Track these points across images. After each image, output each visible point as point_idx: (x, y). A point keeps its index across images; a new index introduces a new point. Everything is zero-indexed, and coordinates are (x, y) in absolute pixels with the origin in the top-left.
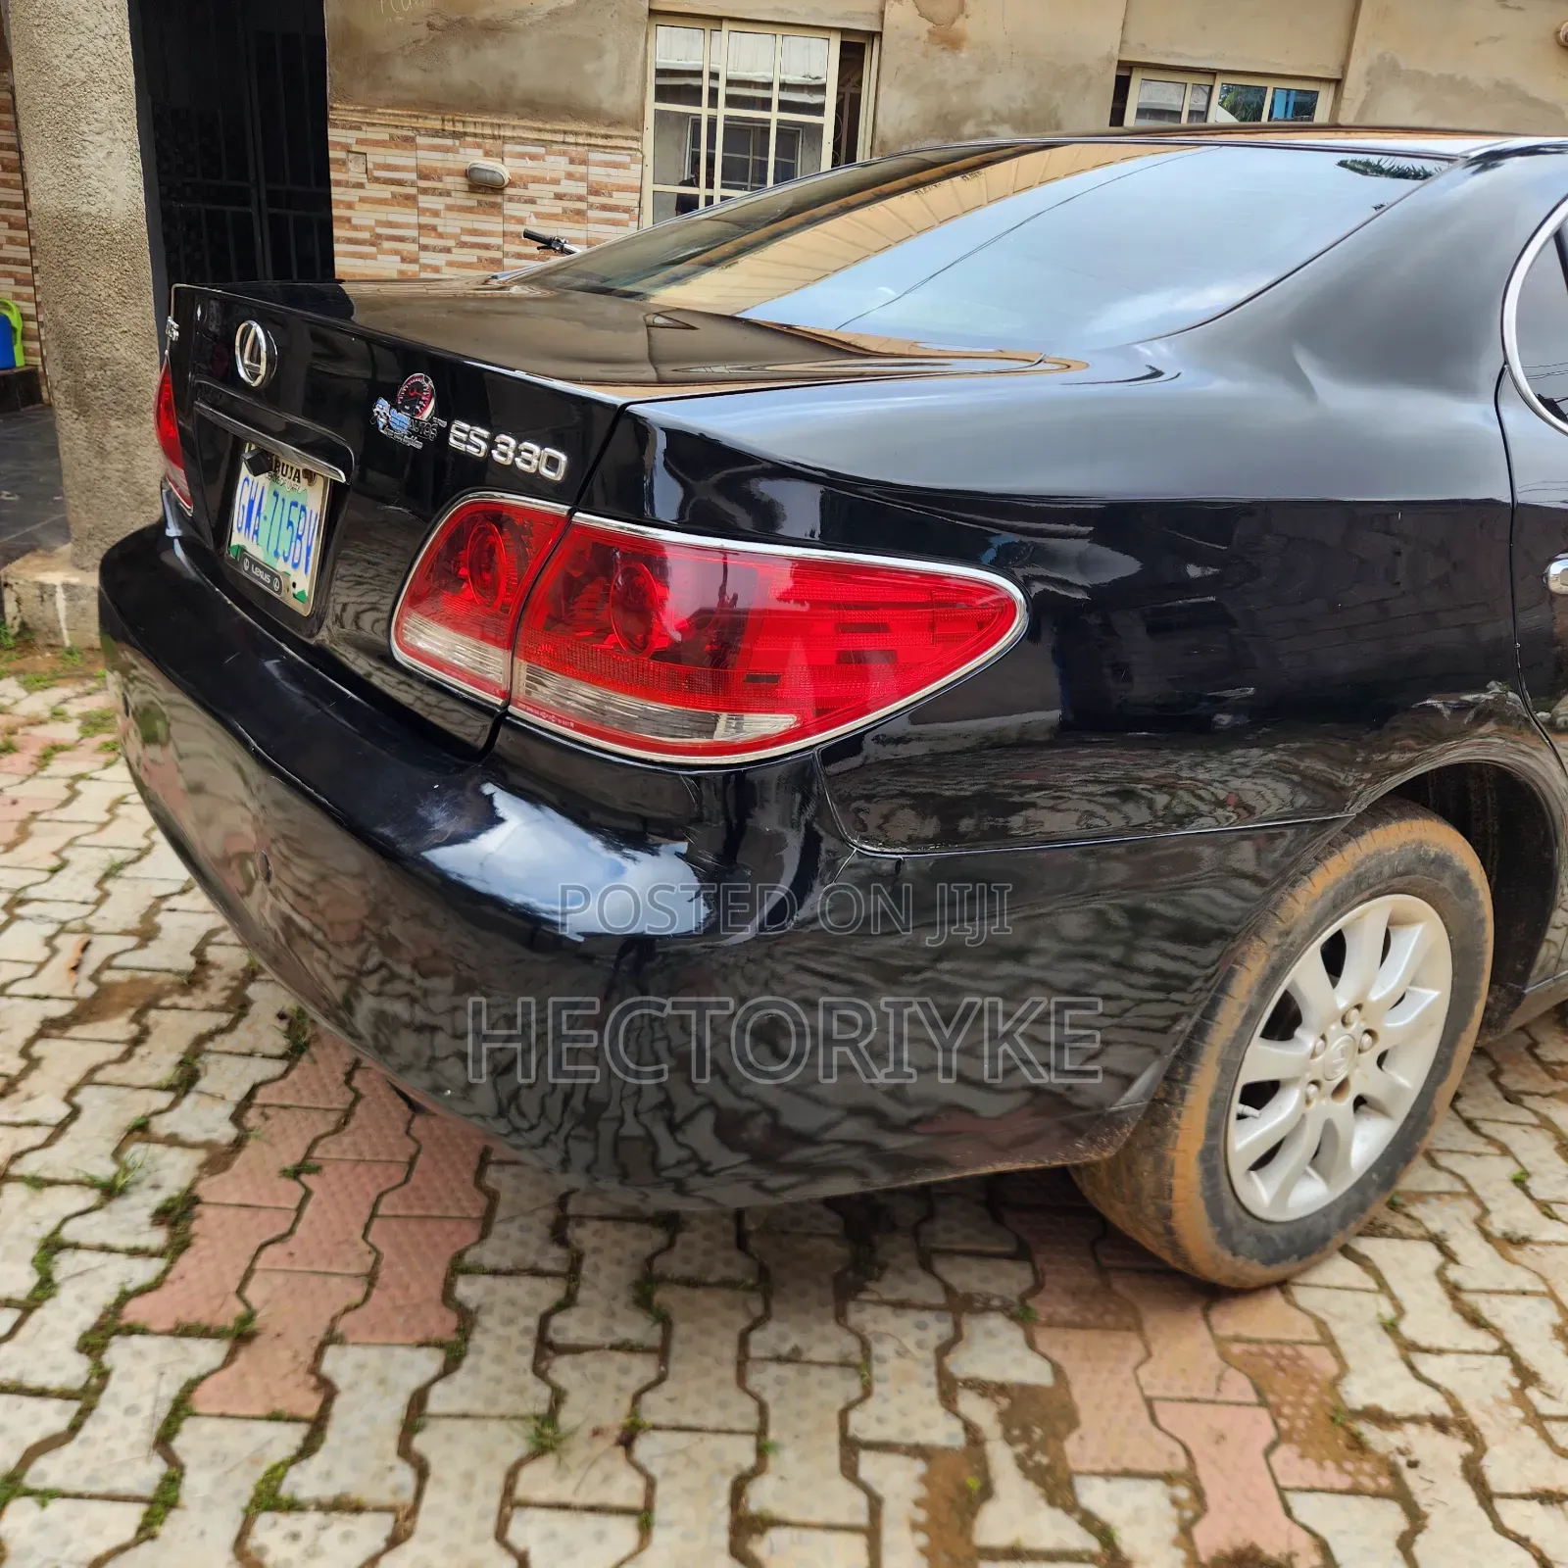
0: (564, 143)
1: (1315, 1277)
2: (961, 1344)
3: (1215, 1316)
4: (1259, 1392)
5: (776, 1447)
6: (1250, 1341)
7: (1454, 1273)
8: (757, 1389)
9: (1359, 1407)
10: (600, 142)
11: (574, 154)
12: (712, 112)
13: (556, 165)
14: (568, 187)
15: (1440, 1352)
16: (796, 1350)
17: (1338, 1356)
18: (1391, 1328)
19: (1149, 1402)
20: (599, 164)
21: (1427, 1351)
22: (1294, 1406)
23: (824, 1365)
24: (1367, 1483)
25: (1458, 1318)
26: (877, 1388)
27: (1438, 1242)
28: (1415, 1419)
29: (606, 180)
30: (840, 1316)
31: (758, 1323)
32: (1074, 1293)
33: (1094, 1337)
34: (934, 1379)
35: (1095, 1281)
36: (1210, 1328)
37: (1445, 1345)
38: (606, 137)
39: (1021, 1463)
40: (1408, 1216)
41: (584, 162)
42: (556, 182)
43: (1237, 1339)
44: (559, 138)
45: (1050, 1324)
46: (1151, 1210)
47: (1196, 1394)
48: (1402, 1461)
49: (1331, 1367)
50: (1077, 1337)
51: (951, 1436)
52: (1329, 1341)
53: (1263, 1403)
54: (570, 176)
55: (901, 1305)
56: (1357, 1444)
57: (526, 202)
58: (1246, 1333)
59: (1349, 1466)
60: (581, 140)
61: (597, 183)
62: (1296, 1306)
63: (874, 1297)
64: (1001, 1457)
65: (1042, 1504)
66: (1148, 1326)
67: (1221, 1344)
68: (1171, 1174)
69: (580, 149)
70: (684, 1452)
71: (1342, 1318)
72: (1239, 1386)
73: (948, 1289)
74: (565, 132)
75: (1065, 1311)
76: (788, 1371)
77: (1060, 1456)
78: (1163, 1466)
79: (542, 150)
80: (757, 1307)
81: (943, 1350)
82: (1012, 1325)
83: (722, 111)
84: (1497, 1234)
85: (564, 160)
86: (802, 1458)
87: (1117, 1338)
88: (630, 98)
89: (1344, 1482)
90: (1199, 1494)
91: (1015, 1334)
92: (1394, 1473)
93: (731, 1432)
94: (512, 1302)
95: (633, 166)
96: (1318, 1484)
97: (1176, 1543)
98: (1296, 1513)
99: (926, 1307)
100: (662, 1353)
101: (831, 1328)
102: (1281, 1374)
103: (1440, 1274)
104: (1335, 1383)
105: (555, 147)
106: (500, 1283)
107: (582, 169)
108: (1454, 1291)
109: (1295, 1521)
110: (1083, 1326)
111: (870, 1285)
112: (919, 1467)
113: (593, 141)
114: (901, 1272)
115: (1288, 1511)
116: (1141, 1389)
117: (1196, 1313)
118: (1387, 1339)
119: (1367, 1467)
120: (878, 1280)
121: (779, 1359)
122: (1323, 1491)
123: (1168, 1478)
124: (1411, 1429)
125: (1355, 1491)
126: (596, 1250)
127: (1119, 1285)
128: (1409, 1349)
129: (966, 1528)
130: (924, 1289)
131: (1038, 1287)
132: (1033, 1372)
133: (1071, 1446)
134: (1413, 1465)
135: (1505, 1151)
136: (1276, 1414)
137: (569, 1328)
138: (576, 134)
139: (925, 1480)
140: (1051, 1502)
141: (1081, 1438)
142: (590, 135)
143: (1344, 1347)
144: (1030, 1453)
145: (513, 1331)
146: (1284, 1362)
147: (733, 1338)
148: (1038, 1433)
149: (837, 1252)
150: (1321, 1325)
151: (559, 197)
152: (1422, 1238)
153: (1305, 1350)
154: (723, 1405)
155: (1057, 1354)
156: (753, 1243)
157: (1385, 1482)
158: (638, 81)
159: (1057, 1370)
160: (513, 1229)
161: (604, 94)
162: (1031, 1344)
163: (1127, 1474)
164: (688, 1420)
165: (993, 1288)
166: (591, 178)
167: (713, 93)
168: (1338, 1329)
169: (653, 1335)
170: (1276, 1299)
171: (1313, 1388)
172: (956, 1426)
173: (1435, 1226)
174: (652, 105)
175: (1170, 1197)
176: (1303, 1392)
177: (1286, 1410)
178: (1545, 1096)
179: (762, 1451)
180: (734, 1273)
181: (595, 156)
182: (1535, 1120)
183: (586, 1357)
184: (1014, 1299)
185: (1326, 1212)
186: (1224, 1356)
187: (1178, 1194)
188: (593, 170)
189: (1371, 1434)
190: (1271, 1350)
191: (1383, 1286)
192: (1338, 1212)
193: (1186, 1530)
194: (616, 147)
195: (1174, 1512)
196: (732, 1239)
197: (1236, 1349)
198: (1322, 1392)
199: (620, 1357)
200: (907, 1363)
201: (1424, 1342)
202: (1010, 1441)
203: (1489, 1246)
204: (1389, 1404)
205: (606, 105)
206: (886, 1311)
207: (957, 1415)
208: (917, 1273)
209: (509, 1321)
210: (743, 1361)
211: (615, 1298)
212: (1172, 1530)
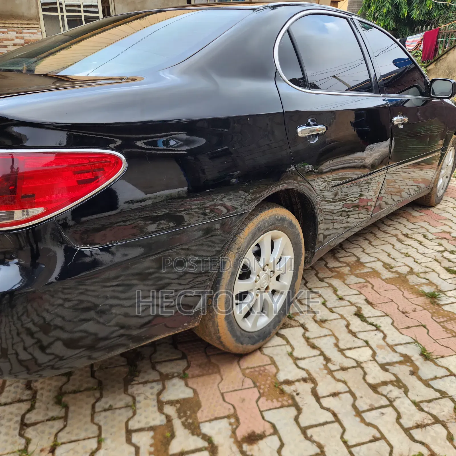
0: (13, 27)
1: (269, 344)
2: (165, 391)
3: (241, 363)
4: (254, 383)
5: (105, 439)
6: (251, 368)
7: (307, 334)
8: (98, 422)
9: (282, 381)
10: (26, 26)
11: (17, 31)
12: (62, 14)
13: (12, 34)
14: (17, 41)
15: (304, 358)
16: (111, 406)
17: (276, 367)
18: (291, 355)
19: (222, 394)
20: (27, 33)
21: (301, 359)
22: (264, 385)
23: (120, 408)
24: (285, 403)
25: (309, 347)
26: (138, 411)
27: (303, 326)
28: (298, 380)
29: (30, 38)
30: (126, 391)
31: (98, 400)
32: (200, 366)
33: (206, 378)
34: (156, 404)
35: (206, 360)
36: (240, 367)
37: (305, 356)
38: (28, 24)
39: (183, 424)
40: (294, 320)
41: (21, 33)
42: (13, 40)
43: (248, 368)
44: (11, 25)
45: (193, 377)
46: (214, 337)
47: (236, 388)
48: (295, 394)
49: (274, 370)
50: (201, 379)
51: (161, 421)
52: (273, 363)
53: (255, 386)
54: (17, 38)
55: (145, 383)
56: (282, 392)
57: (3, 47)
58: (250, 366)
59: (280, 399)
60: (19, 26)
61: (28, 39)
62: (264, 354)
63: (137, 382)
64: (177, 423)
65: (190, 435)
66: (222, 370)
67: (243, 371)
68: (218, 326)
69: (19, 29)
70: (72, 449)
71: (277, 355)
72: (249, 383)
73: (161, 374)
74: (13, 24)
75: (197, 372)
76: (108, 413)
77: (196, 418)
78: (227, 413)
79: (6, 30)
80: (98, 395)
81: (159, 394)
82: (181, 380)
83: (65, 14)
84: (318, 320)
85: (15, 33)
86: (112, 441)
87: (212, 377)
88: (33, 11)
89: (279, 405)
90: (237, 420)
91: (182, 383)
92: (293, 398)
93: (89, 438)
94: (11, 413)
95: (38, 33)
96: (272, 407)
97: (231, 437)
98: (266, 418)
99: (154, 381)
100: (65, 418)
101: (123, 396)
102: (260, 376)
103: (304, 335)
104: (275, 375)
105: (10, 29)
106: (7, 408)
107: (21, 35)
108: (307, 339)
109: (265, 420)
110: (203, 375)
111: (136, 379)
112: (151, 433)
113: (23, 26)
114: (145, 372)
115: (263, 418)
116: (220, 391)
117: (236, 363)
118: (290, 358)
119: (285, 398)
120: (138, 376)
121: (105, 410)
122: (273, 409)
123: (228, 417)
124: (297, 384)
125: (282, 407)
126: (42, 389)
127: (213, 360)
128: (296, 360)
129: (167, 449)
130: (154, 375)
131: (188, 367)
132: (188, 393)
133: (199, 414)
134: (298, 394)
135: (320, 296)
136: (259, 388)
137: (31, 417)
138: (17, 24)
139: (153, 438)
140: (193, 434)
141: (202, 411)
142: (22, 24)
143: (278, 363)
144: (186, 420)
145: (11, 423)
146: (261, 372)
147: (90, 406)
148: (189, 413)
149: (125, 370)
150: (271, 358)
151: (15, 45)
152: (298, 326)
153: (267, 367)
154: (86, 430)
155: (195, 386)
156: (97, 374)
157: (290, 402)
158: (35, 6)
159: (195, 391)
160: (12, 389)
161: (23, 10)
162: (187, 385)
163: (216, 419)
164: (74, 438)
165: (174, 370)
166: (25, 38)
167: (62, 9)
168: (276, 359)
169: (62, 413)
170: (258, 353)
171: (269, 378)
172: (163, 417)
173: (302, 322)
174: (41, 13)
175: (219, 333)
176: (267, 380)
177: (262, 387)
178: (330, 278)
179: (99, 442)
180: (90, 385)
181: (25, 31)
182: (327, 285)
183: (38, 425)
184: (181, 372)
185: (269, 325)
186: (244, 375)
187: (221, 331)
188: (25, 35)
189: (287, 389)
190: (257, 369)
191: (288, 342)
192: (272, 324)
193: (234, 432)
194: (31, 27)
195: (230, 427)
196: (89, 374)
197: (247, 371)
198: (272, 379)
199: (50, 423)
200: (148, 401)
201: (300, 357)
202: (180, 417)
203: (317, 324)
204: (291, 378)
205: (25, 14)
206: (141, 385)
207: (163, 414)
208: (151, 371)
209: (10, 420)
210: (93, 413)
211: (48, 403)
212: (230, 433)
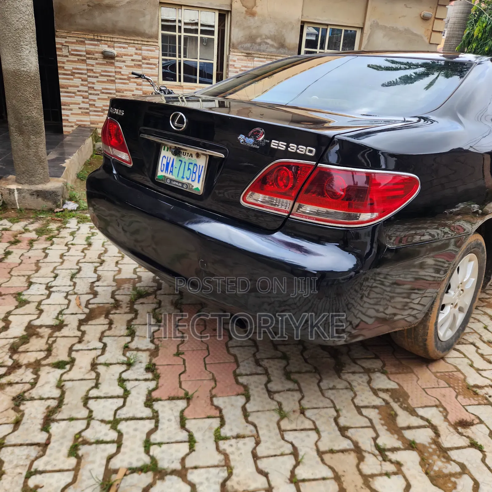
0: (134, 43)
1: (449, 356)
2: (372, 381)
3: (430, 367)
4: (448, 384)
5: (340, 410)
6: (441, 372)
7: (480, 351)
8: (329, 397)
9: (473, 385)
10: (145, 43)
11: (137, 47)
12: (180, 34)
13: (131, 50)
14: (135, 57)
15: (485, 370)
16: (334, 386)
17: (462, 373)
18: (471, 366)
19: (424, 389)
20: (145, 50)
21: (482, 370)
22: (458, 386)
23: (342, 389)
24: (482, 402)
25: (485, 362)
26: (357, 393)
27: (473, 344)
28: (486, 386)
29: (147, 55)
30: (340, 377)
31: (320, 381)
32: (394, 366)
33: (403, 375)
34: (370, 390)
35: (397, 362)
36: (430, 370)
37: (486, 368)
38: (147, 42)
39: (401, 406)
40: (463, 339)
41: (141, 49)
42: (132, 55)
43: (438, 372)
44: (132, 42)
45: (391, 373)
46: (420, 340)
47: (434, 386)
48: (487, 396)
49: (462, 377)
50: (399, 376)
51: (381, 403)
52: (459, 370)
53: (450, 387)
54: (136, 54)
55: (354, 373)
56: (476, 394)
57: (122, 62)
58: (439, 371)
59: (476, 399)
60: (139, 42)
61: (145, 56)
62: (448, 363)
63: (346, 372)
64: (395, 406)
65: (410, 416)
66: (415, 371)
67: (435, 374)
68: (428, 330)
69: (139, 45)
70: (318, 413)
71: (459, 365)
72: (443, 383)
73: (363, 368)
74: (134, 40)
75: (393, 370)
76: (334, 391)
77: (409, 404)
78: (434, 404)
79: (127, 46)
80: (318, 377)
81: (369, 382)
82: (382, 374)
83: (183, 34)
84: (486, 341)
85: (134, 49)
86: (348, 412)
87: (409, 375)
88: (154, 29)
89: (476, 403)
90: (445, 409)
91: (384, 377)
92: (486, 399)
93: (327, 408)
94: (255, 382)
95: (156, 51)
96: (471, 404)
97: (445, 421)
98: (469, 411)
99: (360, 373)
100: (300, 390)
101: (339, 380)
102: (451, 380)
103: (477, 352)
104: (465, 380)
105: (131, 45)
106: (250, 377)
107: (140, 52)
108: (482, 355)
109: (469, 413)
110: (400, 373)
111: (343, 368)
112: (377, 411)
113: (143, 43)
114: (349, 365)
115: (467, 411)
116: (421, 387)
117: (425, 367)
118: (472, 368)
119: (480, 398)
120: (345, 367)
121: (330, 389)
122: (473, 405)
123: (436, 406)
124: (486, 388)
125: (479, 404)
126: (270, 367)
127: (403, 362)
128: (478, 370)
129: (395, 424)
130: (357, 368)
131: (384, 365)
132: (392, 385)
133: (410, 401)
134: (490, 397)
135: (479, 321)
136: (454, 389)
137: (273, 386)
138: (138, 40)
139: (380, 413)
140: (412, 415)
141: (412, 400)
142: (142, 41)
143: (463, 371)
144: (402, 404)
145: (259, 389)
146: (451, 376)
147: (316, 385)
148: (401, 400)
149: (331, 361)
150: (455, 367)
151: (133, 60)
152: (469, 344)
153: (455, 373)
154: (322, 401)
155: (396, 381)
156: (309, 361)
157: (485, 401)
158: (157, 24)
159: (398, 384)
160: (245, 363)
161: (146, 28)
162: (389, 379)
163: (426, 406)
164: (315, 406)
165: (374, 366)
166: (143, 54)
167: (180, 27)
168: (460, 367)
169: (296, 386)
170: (442, 362)
171: (460, 382)
172: (381, 400)
173: (471, 341)
174: (161, 32)
175: (427, 335)
176: (458, 383)
177: (456, 388)
178: (482, 307)
179: (337, 411)
180: (308, 369)
181: (144, 48)
182: (483, 313)
183: (282, 393)
184: (380, 368)
185: (451, 338)
186: (436, 376)
187: (429, 335)
188: (143, 52)
189: (478, 391)
190: (446, 374)
191: (465, 356)
192: (454, 338)
193: (446, 417)
194: (151, 45)
195: (441, 414)
196: (303, 360)
197: (438, 374)
198: (462, 383)
199: (290, 393)
200: (362, 387)
201: (481, 368)
202: (396, 402)
203: (485, 344)
204: (480, 384)
205: (147, 32)
206: (350, 375)
207: (380, 397)
208: (353, 364)
209: (257, 387)
210: (321, 390)
211: (281, 378)
212: (443, 418)
